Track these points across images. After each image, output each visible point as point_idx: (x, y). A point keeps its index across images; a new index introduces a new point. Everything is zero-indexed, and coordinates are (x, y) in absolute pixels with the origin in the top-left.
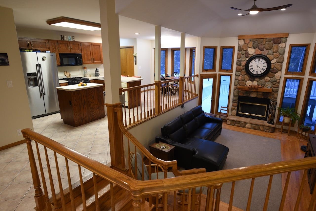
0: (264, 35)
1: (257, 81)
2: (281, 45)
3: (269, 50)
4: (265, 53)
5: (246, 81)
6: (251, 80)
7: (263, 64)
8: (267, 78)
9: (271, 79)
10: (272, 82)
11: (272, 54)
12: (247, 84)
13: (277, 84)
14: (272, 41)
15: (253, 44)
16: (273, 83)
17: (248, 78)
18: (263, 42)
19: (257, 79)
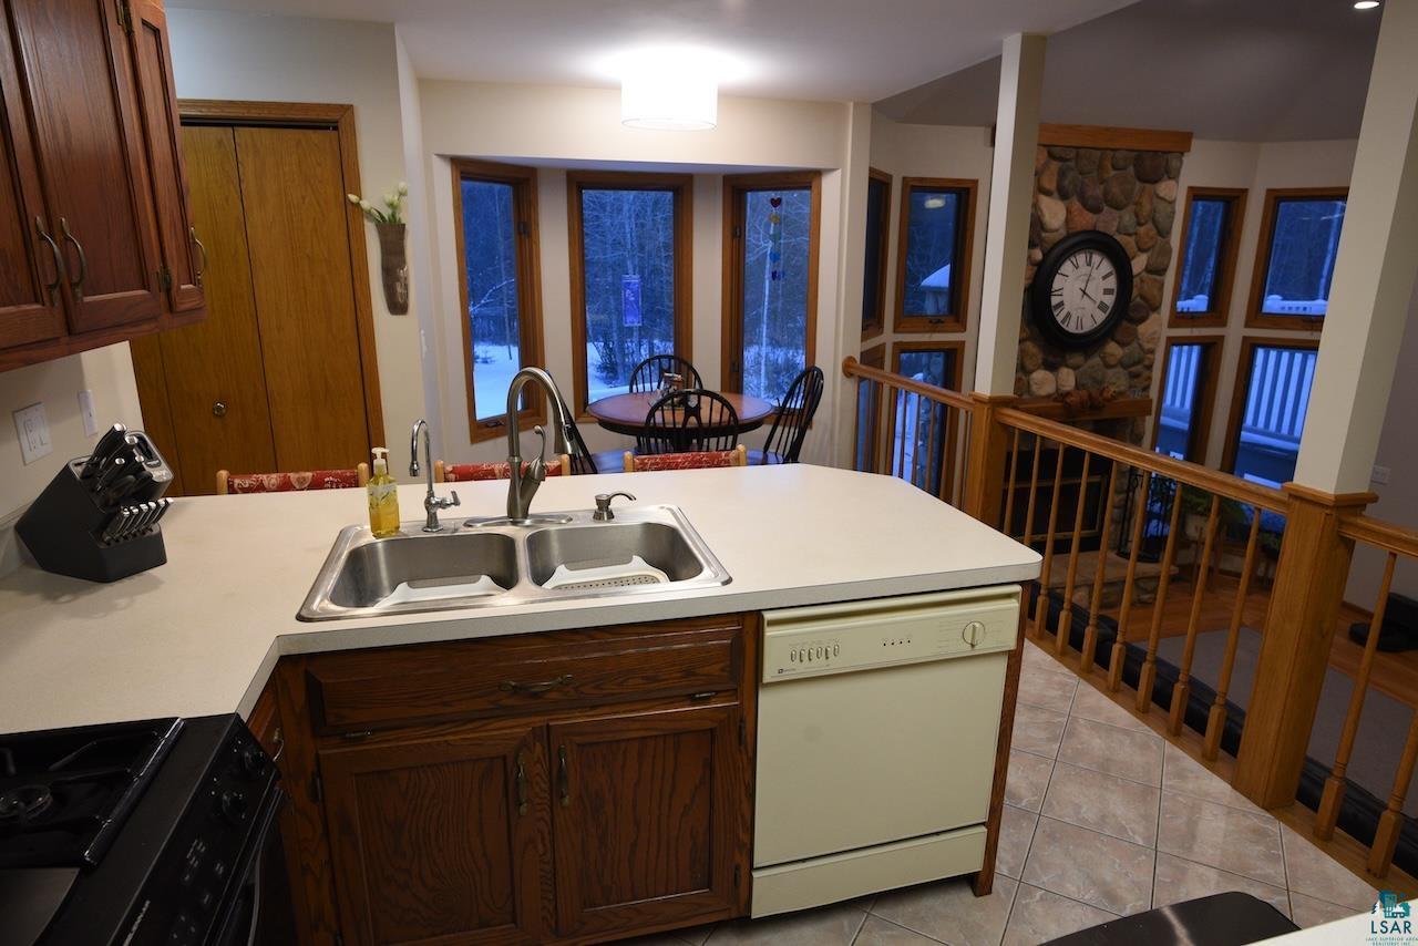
0: (1107, 129)
1: (1075, 368)
2: (1164, 188)
3: (1123, 212)
4: (1108, 222)
5: (1031, 372)
6: (1052, 367)
7: (1104, 278)
8: (1113, 349)
9: (1127, 350)
10: (1125, 367)
11: (1131, 231)
12: (1034, 388)
13: (1146, 373)
14: (1132, 168)
15: (1062, 174)
16: (1133, 369)
17: (1040, 358)
18: (1100, 167)
19: (1077, 359)
